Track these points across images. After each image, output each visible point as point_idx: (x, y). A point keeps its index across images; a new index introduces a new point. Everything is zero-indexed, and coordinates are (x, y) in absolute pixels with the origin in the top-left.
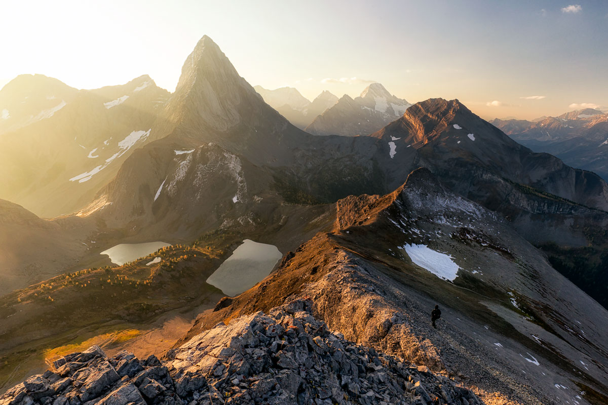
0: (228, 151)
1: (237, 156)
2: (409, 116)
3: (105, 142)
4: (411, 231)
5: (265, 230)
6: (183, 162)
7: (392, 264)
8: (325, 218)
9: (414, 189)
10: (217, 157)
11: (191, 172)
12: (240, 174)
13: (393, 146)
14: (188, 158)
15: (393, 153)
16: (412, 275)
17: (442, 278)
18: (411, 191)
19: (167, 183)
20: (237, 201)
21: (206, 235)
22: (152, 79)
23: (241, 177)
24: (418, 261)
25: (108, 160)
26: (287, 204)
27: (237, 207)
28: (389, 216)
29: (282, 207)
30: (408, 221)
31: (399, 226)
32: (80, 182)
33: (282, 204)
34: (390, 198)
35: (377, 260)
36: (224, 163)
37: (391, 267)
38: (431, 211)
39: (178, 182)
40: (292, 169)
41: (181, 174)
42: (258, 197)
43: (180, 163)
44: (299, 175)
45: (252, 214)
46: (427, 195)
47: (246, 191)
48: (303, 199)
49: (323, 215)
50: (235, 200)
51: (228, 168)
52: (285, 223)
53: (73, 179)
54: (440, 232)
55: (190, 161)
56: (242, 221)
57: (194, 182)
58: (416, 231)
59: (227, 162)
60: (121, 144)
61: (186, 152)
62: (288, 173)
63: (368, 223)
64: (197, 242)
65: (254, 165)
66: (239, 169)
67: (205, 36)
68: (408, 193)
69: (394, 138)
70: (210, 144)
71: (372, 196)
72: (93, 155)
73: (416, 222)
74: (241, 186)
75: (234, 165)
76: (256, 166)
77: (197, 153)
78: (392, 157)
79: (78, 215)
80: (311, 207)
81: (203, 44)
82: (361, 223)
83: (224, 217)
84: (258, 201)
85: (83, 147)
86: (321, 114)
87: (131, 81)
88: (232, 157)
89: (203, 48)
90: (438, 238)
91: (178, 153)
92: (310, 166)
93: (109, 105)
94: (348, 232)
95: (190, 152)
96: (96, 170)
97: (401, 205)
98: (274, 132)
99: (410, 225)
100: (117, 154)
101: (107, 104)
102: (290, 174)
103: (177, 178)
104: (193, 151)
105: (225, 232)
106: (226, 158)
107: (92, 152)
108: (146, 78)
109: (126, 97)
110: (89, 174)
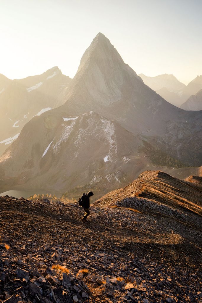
0: (105, 118)
1: (112, 122)
3: (25, 116)
6: (68, 127)
10: (95, 123)
11: (73, 135)
12: (112, 137)
14: (72, 123)
19: (54, 143)
22: (60, 69)
23: (113, 140)
26: (153, 166)
27: (107, 166)
32: (6, 144)
33: (148, 165)
36: (100, 128)
39: (62, 143)
40: (163, 139)
41: (65, 136)
42: (127, 158)
43: (65, 127)
44: (170, 144)
45: (119, 173)
47: (116, 152)
48: (170, 163)
50: (106, 159)
51: (103, 132)
53: (2, 142)
55: (73, 126)
56: (109, 178)
57: (75, 143)
59: (103, 127)
61: (71, 119)
62: (159, 142)
64: (66, 194)
65: (126, 131)
66: (112, 133)
67: (100, 33)
70: (91, 112)
72: (16, 125)
74: (113, 148)
75: (109, 130)
76: (128, 131)
77: (80, 119)
80: (176, 169)
81: (97, 39)
83: (94, 174)
84: (126, 161)
85: (10, 119)
86: (195, 95)
87: (46, 71)
88: (107, 123)
89: (97, 42)
91: (66, 119)
92: (180, 136)
93: (30, 90)
95: (74, 119)
98: (150, 107)
101: (29, 89)
102: (161, 143)
103: (62, 139)
104: (77, 118)
106: (102, 124)
107: (16, 123)
108: (56, 69)
109: (41, 83)
110: (12, 139)
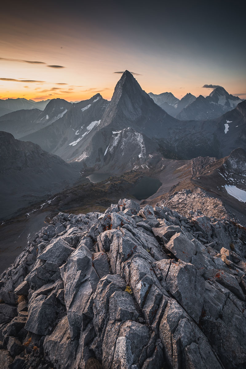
0: (137, 132)
1: (141, 134)
2: (239, 108)
3: (82, 127)
4: (229, 179)
5: (154, 172)
6: (116, 137)
7: (218, 194)
8: (185, 167)
9: (234, 159)
10: (132, 135)
11: (120, 142)
12: (142, 143)
13: (227, 126)
14: (118, 135)
15: (226, 130)
16: (226, 198)
17: (240, 201)
18: (232, 160)
19: (110, 147)
20: (141, 157)
21: (127, 173)
22: (101, 95)
23: (143, 145)
24: (230, 193)
25: (83, 136)
26: (165, 159)
27: (141, 160)
28: (219, 172)
29: (163, 160)
30: (229, 174)
31: (224, 177)
32: (73, 145)
34: (221, 162)
35: (211, 191)
36: (135, 138)
37: (217, 194)
38: (241, 170)
39: (114, 147)
40: (167, 140)
41: (115, 143)
42: (151, 155)
44: (171, 143)
45: (148, 163)
46: (240, 162)
47: (145, 152)
48: (174, 157)
49: (184, 166)
50: (140, 156)
51: (137, 140)
52: (165, 168)
53: (70, 144)
54: (244, 180)
55: (119, 137)
56: (143, 166)
57: (121, 147)
58: (232, 179)
60: (88, 128)
61: (117, 132)
62: (165, 142)
63: (208, 175)
64: (124, 175)
65: (149, 139)
66: (142, 141)
67: (126, 71)
68: (230, 161)
69: (228, 122)
70: (128, 128)
71: (211, 158)
72: (77, 133)
73: (232, 175)
74: (143, 150)
75: (140, 139)
77: (122, 133)
78: (226, 132)
79: (76, 161)
80: (178, 161)
82: (205, 174)
83: (135, 164)
84: (151, 157)
85: (74, 130)
86: (185, 108)
87: (92, 97)
88: (139, 134)
89: (125, 77)
90: (242, 183)
91: (114, 133)
92: (177, 138)
94: (199, 178)
95: (119, 132)
96: (78, 140)
97: (226, 166)
98: (159, 119)
99: (229, 176)
100: (86, 132)
101: (83, 109)
103: (114, 145)
104: (120, 132)
105: (135, 172)
106: (136, 135)
107: (77, 132)
108: (98, 95)
109: (90, 105)
110: (76, 142)
